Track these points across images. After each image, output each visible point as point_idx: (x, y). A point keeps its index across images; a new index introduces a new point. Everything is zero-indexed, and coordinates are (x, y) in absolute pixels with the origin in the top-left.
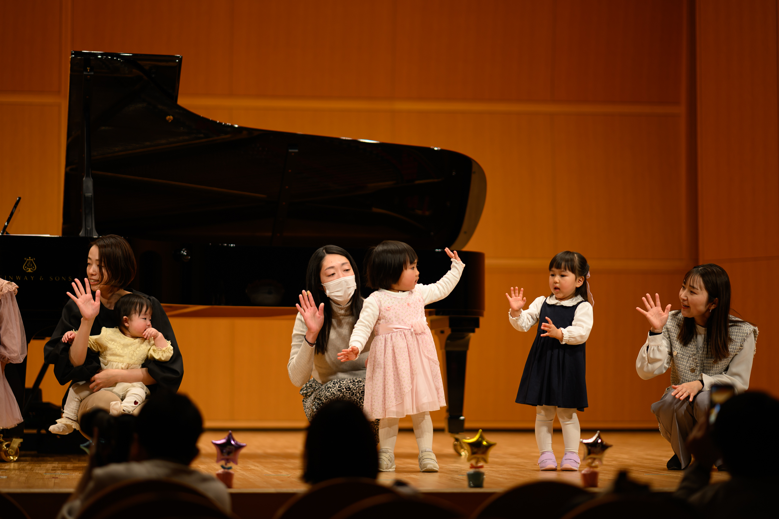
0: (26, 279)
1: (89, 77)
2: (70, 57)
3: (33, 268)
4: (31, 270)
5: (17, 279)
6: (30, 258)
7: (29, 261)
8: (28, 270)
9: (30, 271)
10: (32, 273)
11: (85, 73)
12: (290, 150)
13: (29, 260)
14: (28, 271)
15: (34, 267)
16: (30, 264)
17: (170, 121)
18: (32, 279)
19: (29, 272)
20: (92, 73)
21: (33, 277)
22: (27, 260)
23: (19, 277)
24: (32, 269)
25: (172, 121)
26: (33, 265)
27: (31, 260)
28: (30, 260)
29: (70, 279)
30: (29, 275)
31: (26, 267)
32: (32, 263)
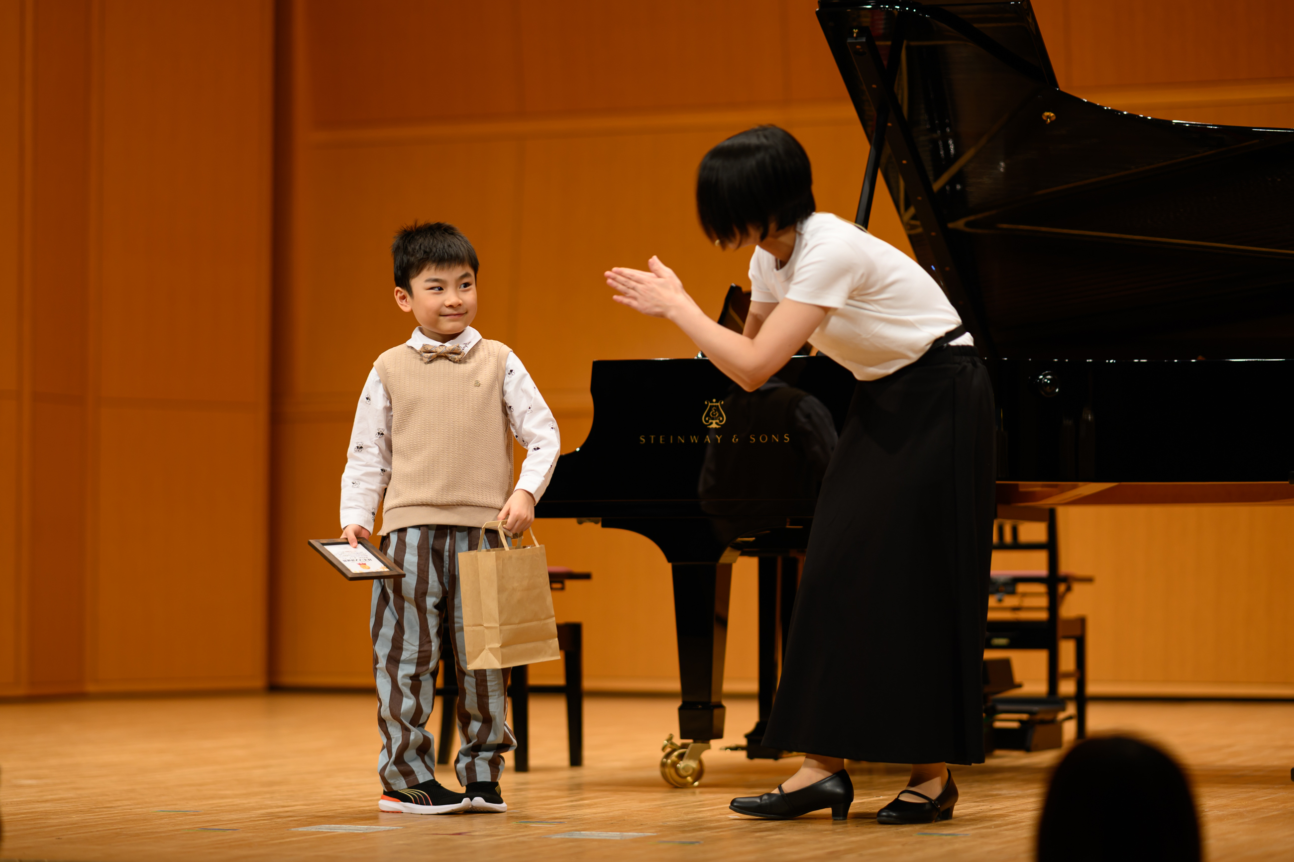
0: (707, 442)
3: (719, 419)
4: (717, 423)
5: (692, 441)
6: (714, 400)
7: (713, 406)
8: (711, 423)
9: (714, 426)
10: (719, 429)
11: (848, 40)
13: (712, 404)
14: (711, 426)
15: (721, 419)
16: (714, 413)
18: (719, 441)
19: (712, 428)
21: (721, 436)
22: (710, 404)
23: (695, 437)
24: (718, 421)
26: (721, 415)
27: (716, 404)
28: (714, 404)
29: (787, 438)
30: (713, 433)
31: (707, 421)
32: (717, 410)
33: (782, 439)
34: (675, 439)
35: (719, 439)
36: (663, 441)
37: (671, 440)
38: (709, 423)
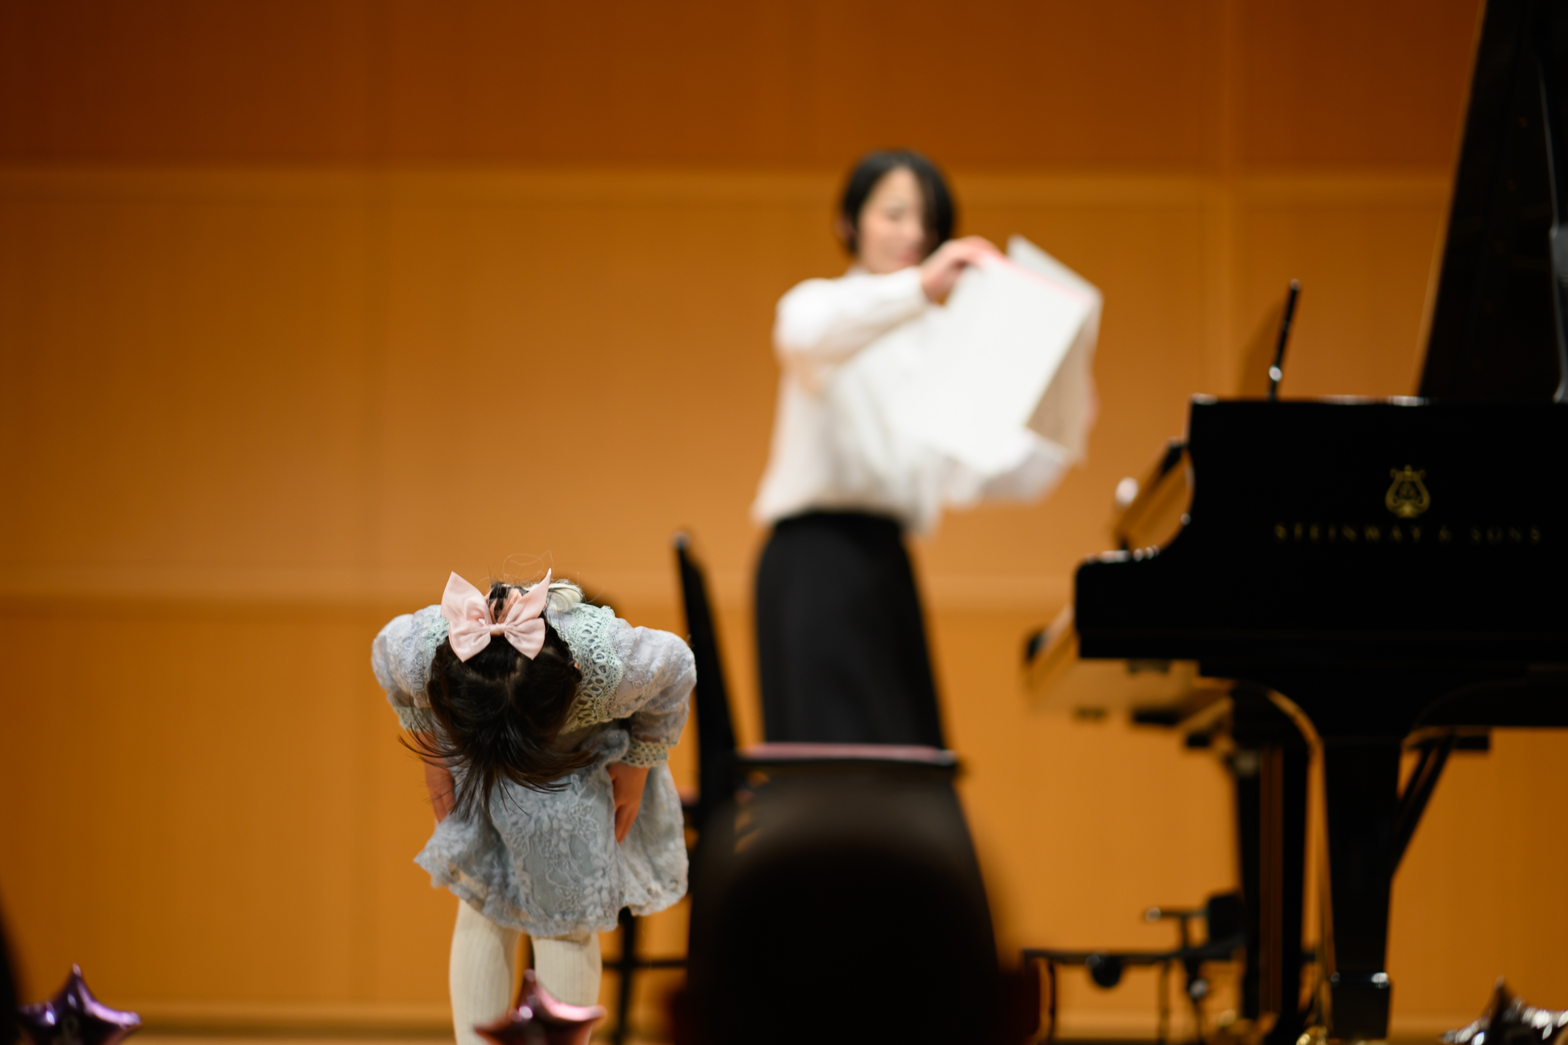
0: (1396, 537)
3: (1418, 501)
4: (1415, 506)
5: (1369, 536)
6: (1408, 467)
7: (1405, 479)
9: (1408, 510)
13: (1403, 475)
14: (1402, 512)
15: (1420, 499)
16: (1408, 490)
18: (1417, 539)
19: (1405, 515)
21: (1420, 529)
22: (1400, 475)
23: (1372, 529)
24: (1415, 503)
26: (1418, 493)
27: (1413, 475)
28: (1408, 476)
29: (1536, 535)
30: (1406, 523)
31: (1395, 501)
32: (1413, 484)
33: (1526, 535)
34: (1339, 532)
35: (1416, 533)
36: (1316, 535)
37: (1332, 533)
38: (1401, 505)
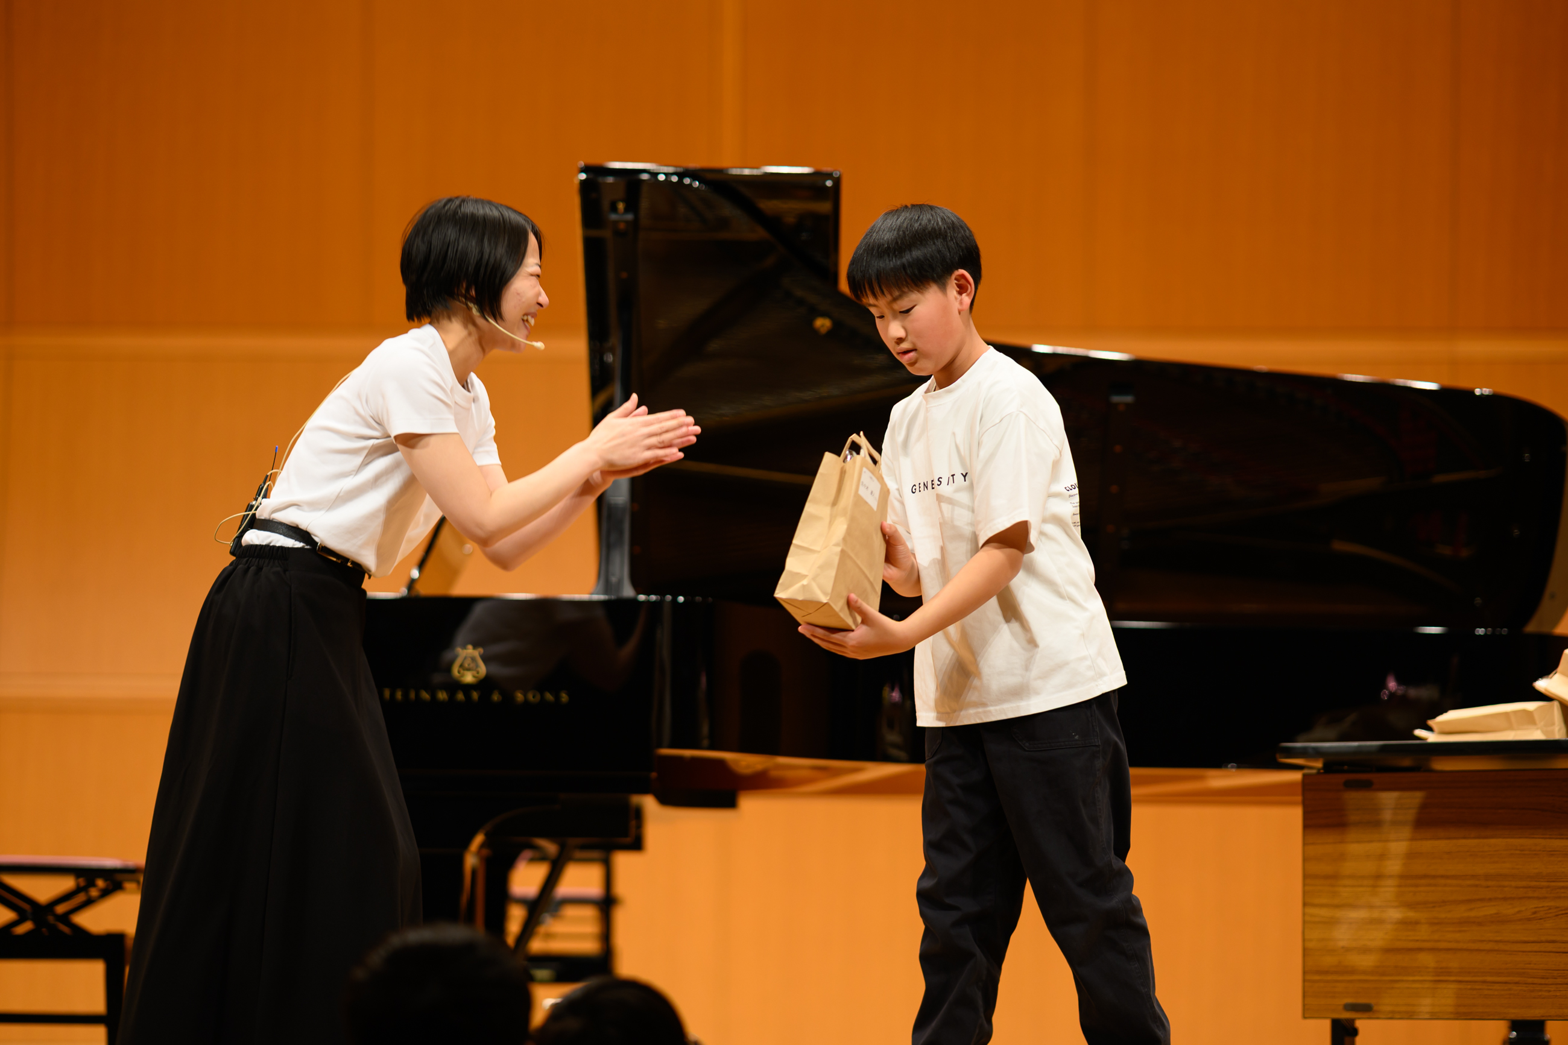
0: (460, 699)
1: (622, 226)
2: (576, 182)
3: (476, 672)
4: (474, 676)
5: (440, 698)
6: (470, 647)
7: (468, 655)
8: (465, 676)
9: (469, 678)
11: (613, 217)
12: (1116, 399)
13: (467, 652)
14: (464, 680)
15: (478, 670)
16: (469, 664)
17: (823, 330)
18: (475, 700)
19: (467, 683)
20: (630, 217)
21: (478, 693)
22: (464, 652)
23: (443, 693)
24: (474, 673)
25: (830, 333)
26: (477, 666)
27: (473, 652)
28: (470, 652)
29: (564, 697)
30: (467, 688)
31: (459, 672)
32: (473, 659)
33: (557, 697)
34: (417, 695)
35: (475, 695)
36: (402, 695)
37: (412, 695)
38: (463, 676)
